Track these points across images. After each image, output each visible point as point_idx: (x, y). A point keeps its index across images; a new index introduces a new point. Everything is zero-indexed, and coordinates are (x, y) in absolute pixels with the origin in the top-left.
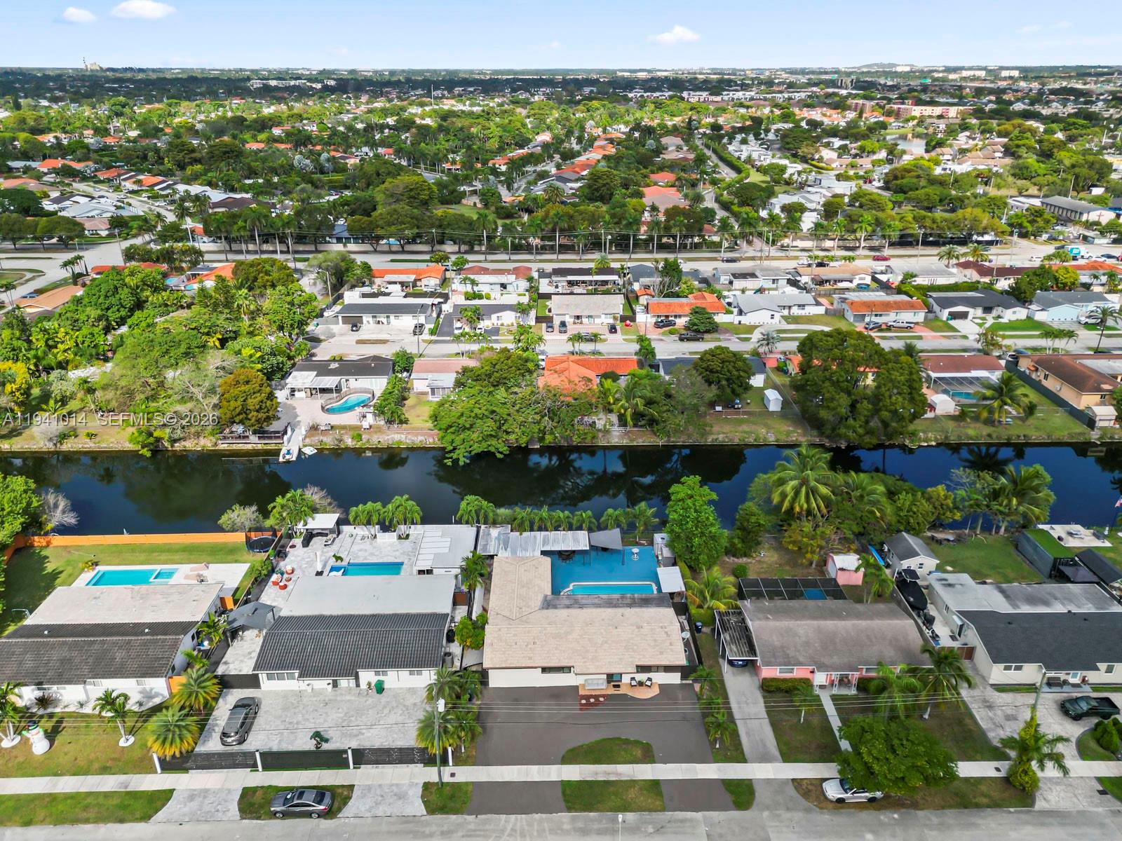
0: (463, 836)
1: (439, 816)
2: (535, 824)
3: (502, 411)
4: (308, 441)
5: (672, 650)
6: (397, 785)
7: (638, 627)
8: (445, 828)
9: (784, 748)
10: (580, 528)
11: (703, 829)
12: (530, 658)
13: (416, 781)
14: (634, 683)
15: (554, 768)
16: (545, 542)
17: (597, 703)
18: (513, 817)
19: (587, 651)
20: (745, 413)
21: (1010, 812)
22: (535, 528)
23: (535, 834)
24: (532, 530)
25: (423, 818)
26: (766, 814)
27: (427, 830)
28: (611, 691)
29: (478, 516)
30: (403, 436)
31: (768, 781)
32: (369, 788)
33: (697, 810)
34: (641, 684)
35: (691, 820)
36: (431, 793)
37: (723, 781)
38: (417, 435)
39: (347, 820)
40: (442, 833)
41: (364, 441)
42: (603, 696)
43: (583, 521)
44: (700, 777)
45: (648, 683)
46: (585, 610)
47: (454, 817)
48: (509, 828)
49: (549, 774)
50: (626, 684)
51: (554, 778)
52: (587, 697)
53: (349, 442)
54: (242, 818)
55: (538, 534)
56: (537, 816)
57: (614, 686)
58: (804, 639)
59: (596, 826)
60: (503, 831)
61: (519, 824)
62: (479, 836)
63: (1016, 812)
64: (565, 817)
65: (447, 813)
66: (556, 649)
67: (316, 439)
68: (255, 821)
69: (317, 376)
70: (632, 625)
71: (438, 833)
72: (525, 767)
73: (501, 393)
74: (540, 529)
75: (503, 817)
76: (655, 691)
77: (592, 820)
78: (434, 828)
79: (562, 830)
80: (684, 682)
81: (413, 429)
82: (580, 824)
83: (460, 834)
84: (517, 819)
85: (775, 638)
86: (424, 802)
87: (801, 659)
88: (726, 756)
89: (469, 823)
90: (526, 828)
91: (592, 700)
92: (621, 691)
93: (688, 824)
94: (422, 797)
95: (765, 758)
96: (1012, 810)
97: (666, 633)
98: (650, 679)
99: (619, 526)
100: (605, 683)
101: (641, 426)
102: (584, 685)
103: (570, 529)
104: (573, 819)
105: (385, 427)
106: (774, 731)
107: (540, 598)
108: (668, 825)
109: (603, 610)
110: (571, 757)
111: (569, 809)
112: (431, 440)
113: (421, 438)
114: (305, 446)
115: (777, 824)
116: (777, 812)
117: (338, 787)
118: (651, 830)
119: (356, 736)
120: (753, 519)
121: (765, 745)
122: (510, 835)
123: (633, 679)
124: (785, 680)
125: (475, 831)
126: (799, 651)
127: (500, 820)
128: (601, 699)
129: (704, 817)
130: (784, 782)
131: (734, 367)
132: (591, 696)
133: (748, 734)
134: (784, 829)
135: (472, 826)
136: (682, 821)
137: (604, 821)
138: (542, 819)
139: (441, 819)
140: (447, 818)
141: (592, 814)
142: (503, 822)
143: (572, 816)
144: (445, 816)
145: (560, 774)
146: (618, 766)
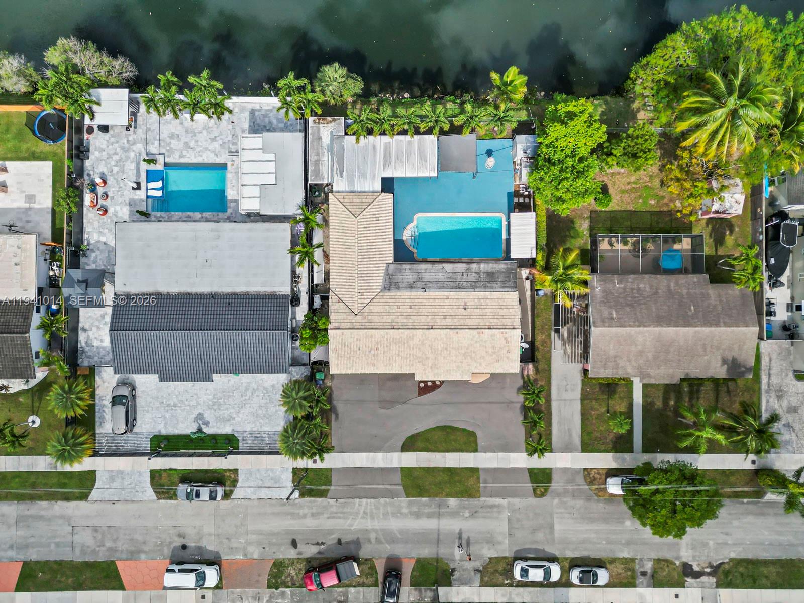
0: (328, 518)
1: (309, 499)
2: (381, 507)
5: (508, 358)
6: (272, 470)
8: (314, 511)
9: (586, 437)
11: (506, 514)
13: (286, 467)
15: (396, 455)
18: (364, 501)
19: (428, 358)
21: (743, 503)
23: (382, 516)
25: (297, 501)
26: (556, 501)
27: (301, 512)
31: (565, 470)
32: (250, 473)
33: (504, 497)
35: (499, 506)
37: (529, 470)
39: (239, 502)
40: (313, 515)
42: (439, 381)
44: (511, 466)
46: (427, 293)
47: (320, 500)
48: (362, 511)
49: (392, 461)
51: (396, 465)
52: (425, 382)
54: (159, 499)
56: (382, 501)
59: (427, 510)
60: (357, 513)
61: (369, 507)
62: (340, 518)
63: (748, 503)
64: (404, 501)
65: (314, 497)
66: (398, 355)
68: (169, 501)
71: (309, 514)
72: (371, 454)
77: (424, 505)
78: (306, 510)
79: (401, 513)
82: (415, 509)
83: (326, 515)
84: (367, 503)
87: (630, 369)
89: (332, 506)
90: (374, 511)
91: (429, 384)
93: (495, 509)
94: (293, 481)
95: (567, 448)
96: (745, 500)
104: (410, 504)
106: (582, 420)
108: (481, 510)
110: (409, 445)
111: (407, 494)
115: (563, 510)
116: (565, 500)
117: (226, 470)
118: (467, 514)
119: (229, 420)
121: (570, 435)
122: (363, 517)
125: (336, 513)
127: (354, 504)
128: (438, 383)
129: (509, 503)
130: (576, 472)
132: (428, 381)
133: (559, 422)
134: (567, 515)
135: (334, 509)
136: (492, 506)
137: (433, 506)
138: (386, 503)
139: (310, 502)
140: (315, 501)
141: (424, 499)
142: (357, 505)
143: (409, 501)
144: (313, 499)
145: (400, 461)
146: (447, 454)
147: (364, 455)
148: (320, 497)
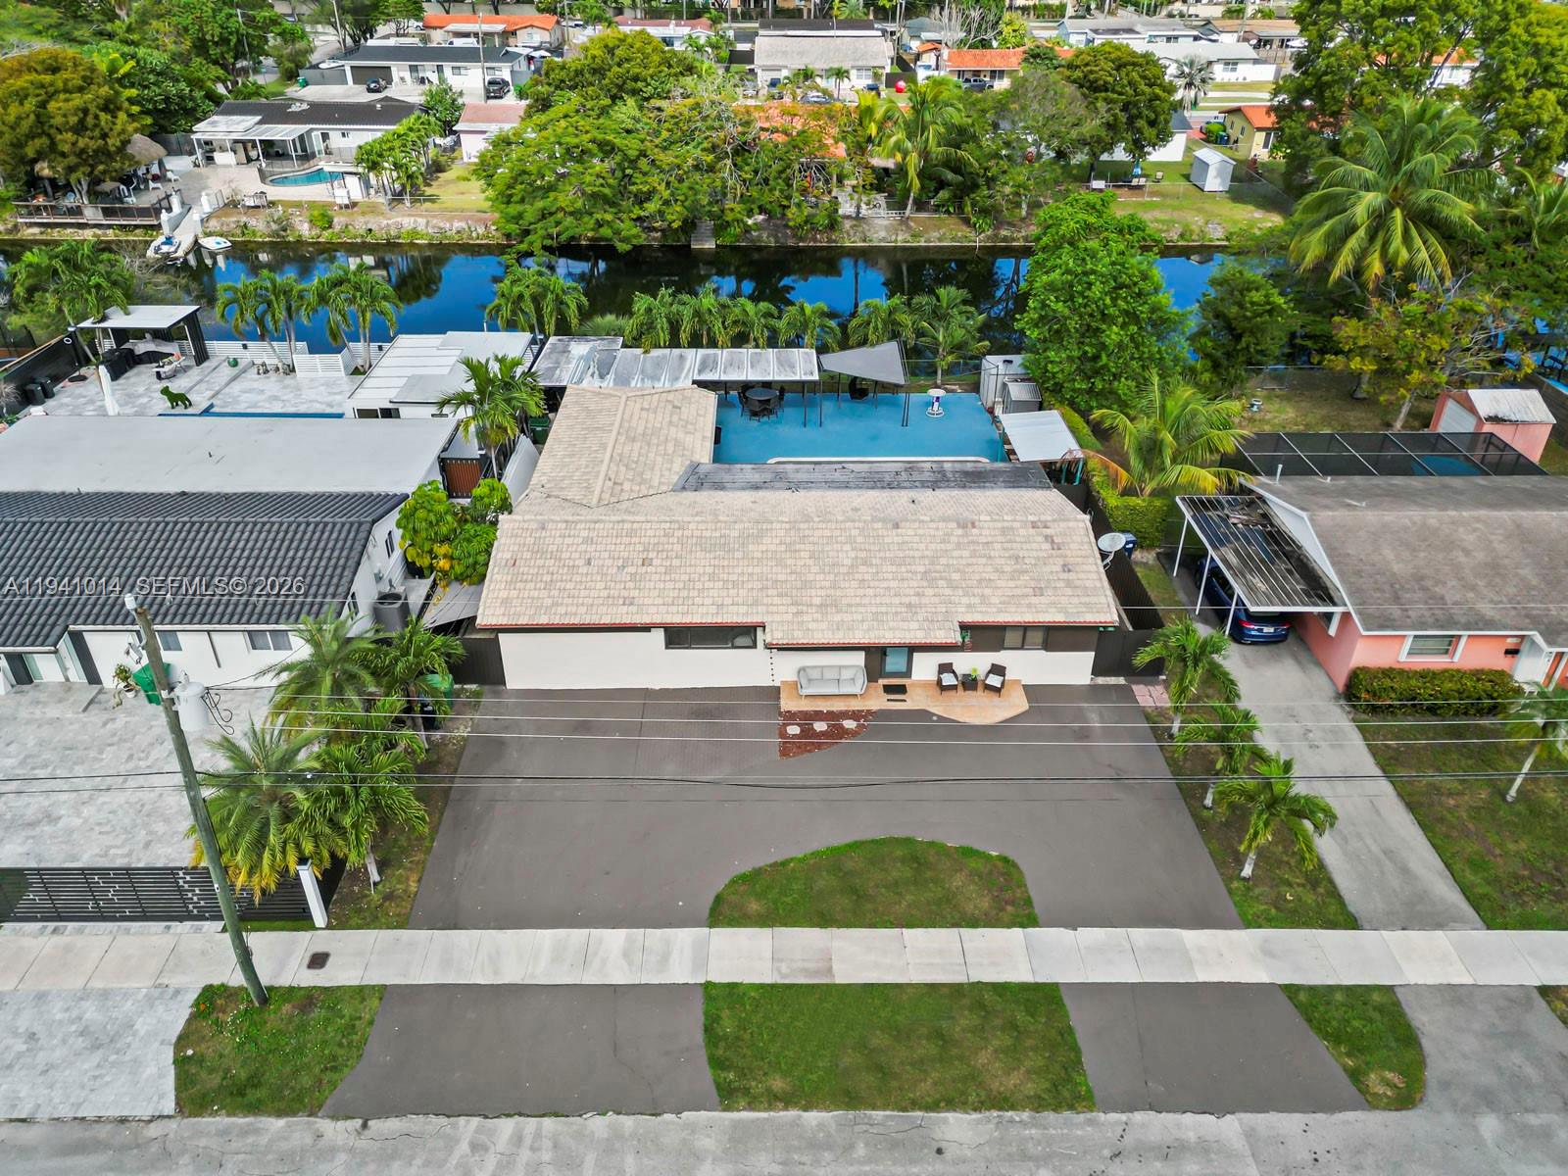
1: (222, 1121)
3: (632, 145)
4: (214, 224)
5: (1069, 584)
6: (104, 995)
7: (962, 525)
9: (1473, 879)
10: (795, 343)
12: (629, 602)
13: (175, 981)
14: (948, 679)
15: (684, 938)
16: (704, 366)
17: (837, 732)
18: (506, 1126)
19: (806, 585)
20: (1152, 194)
22: (684, 337)
24: (674, 343)
25: (157, 1128)
28: (879, 702)
29: (539, 310)
30: (422, 221)
31: (1455, 995)
33: (1219, 1109)
34: (969, 683)
35: (1204, 1149)
36: (220, 1026)
37: (1291, 991)
38: (451, 220)
41: (337, 228)
42: (855, 715)
43: (805, 325)
44: (1202, 976)
45: (994, 681)
46: (802, 493)
47: (279, 1124)
49: (664, 959)
50: (925, 685)
51: (680, 973)
52: (807, 718)
53: (304, 229)
55: (690, 353)
56: (598, 1125)
57: (888, 689)
58: (1480, 556)
64: (710, 1125)
65: (255, 1109)
66: (712, 577)
67: (232, 220)
69: (260, 123)
70: (945, 520)
72: (577, 935)
73: (627, 110)
74: (695, 342)
75: (469, 1126)
76: (1016, 704)
77: (816, 1145)
80: (1101, 680)
81: (446, 210)
82: (764, 1165)
84: (518, 1139)
85: (1388, 553)
86: (180, 1062)
87: (1486, 609)
88: (1278, 902)
91: (820, 726)
92: (912, 702)
94: (182, 1041)
95: (1419, 915)
97: (1049, 539)
98: (998, 670)
99: (895, 336)
100: (861, 678)
101: (937, 209)
102: (795, 686)
103: (772, 343)
104: (740, 1138)
105: (385, 208)
106: (1423, 826)
107: (679, 467)
109: (855, 493)
110: (743, 903)
111: (727, 1096)
112: (481, 230)
113: (458, 225)
114: (208, 235)
120: (1256, 296)
121: (1405, 871)
123: (946, 668)
124: (1425, 675)
126: (1473, 588)
127: (451, 1142)
128: (850, 724)
129: (1248, 1133)
130: (1515, 998)
131: (1144, 77)
132: (819, 716)
136: (1171, 1152)
137: (861, 1150)
138: (617, 1134)
139: (223, 1132)
140: (245, 1132)
141: (813, 1117)
142: (464, 1147)
143: (736, 1125)
144: (241, 1121)
145: (701, 959)
146: (908, 933)
147: (546, 938)
148: (280, 1114)
